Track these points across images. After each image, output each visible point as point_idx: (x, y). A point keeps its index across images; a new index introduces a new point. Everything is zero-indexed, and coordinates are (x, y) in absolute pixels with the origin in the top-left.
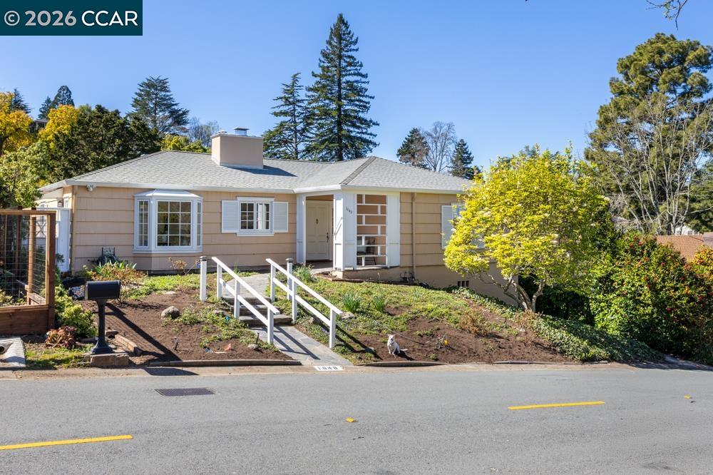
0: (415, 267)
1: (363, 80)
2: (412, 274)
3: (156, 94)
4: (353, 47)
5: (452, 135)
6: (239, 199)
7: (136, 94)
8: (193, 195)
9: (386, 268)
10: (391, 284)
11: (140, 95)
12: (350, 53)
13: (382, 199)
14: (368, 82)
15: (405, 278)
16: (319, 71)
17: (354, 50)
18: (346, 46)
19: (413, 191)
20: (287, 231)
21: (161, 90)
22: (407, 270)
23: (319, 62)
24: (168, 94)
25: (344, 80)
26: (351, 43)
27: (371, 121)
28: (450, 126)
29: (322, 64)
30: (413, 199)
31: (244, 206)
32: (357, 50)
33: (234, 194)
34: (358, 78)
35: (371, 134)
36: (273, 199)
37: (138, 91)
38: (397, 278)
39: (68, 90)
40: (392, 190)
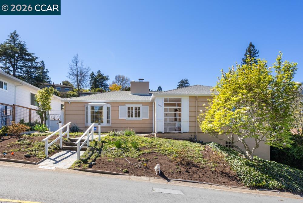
0: (197, 133)
2: (195, 136)
3: (184, 85)
4: (256, 55)
6: (126, 105)
7: (178, 85)
8: (105, 104)
9: (181, 133)
10: (184, 140)
11: (179, 86)
13: (180, 100)
15: (191, 138)
17: (257, 56)
18: (253, 55)
19: (196, 95)
20: (148, 118)
21: (186, 83)
22: (193, 134)
24: (188, 84)
26: (255, 54)
30: (196, 99)
31: (129, 108)
32: (258, 56)
33: (124, 103)
36: (141, 105)
37: (179, 85)
38: (187, 138)
39: (161, 87)
40: (184, 95)
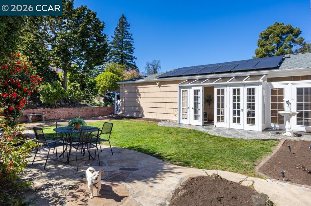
1: (132, 41)
5: (159, 65)
12: (126, 30)
14: (133, 42)
16: (114, 36)
23: (114, 32)
25: (124, 40)
27: (134, 57)
28: (159, 62)
29: (115, 33)
34: (130, 40)
35: (134, 62)
